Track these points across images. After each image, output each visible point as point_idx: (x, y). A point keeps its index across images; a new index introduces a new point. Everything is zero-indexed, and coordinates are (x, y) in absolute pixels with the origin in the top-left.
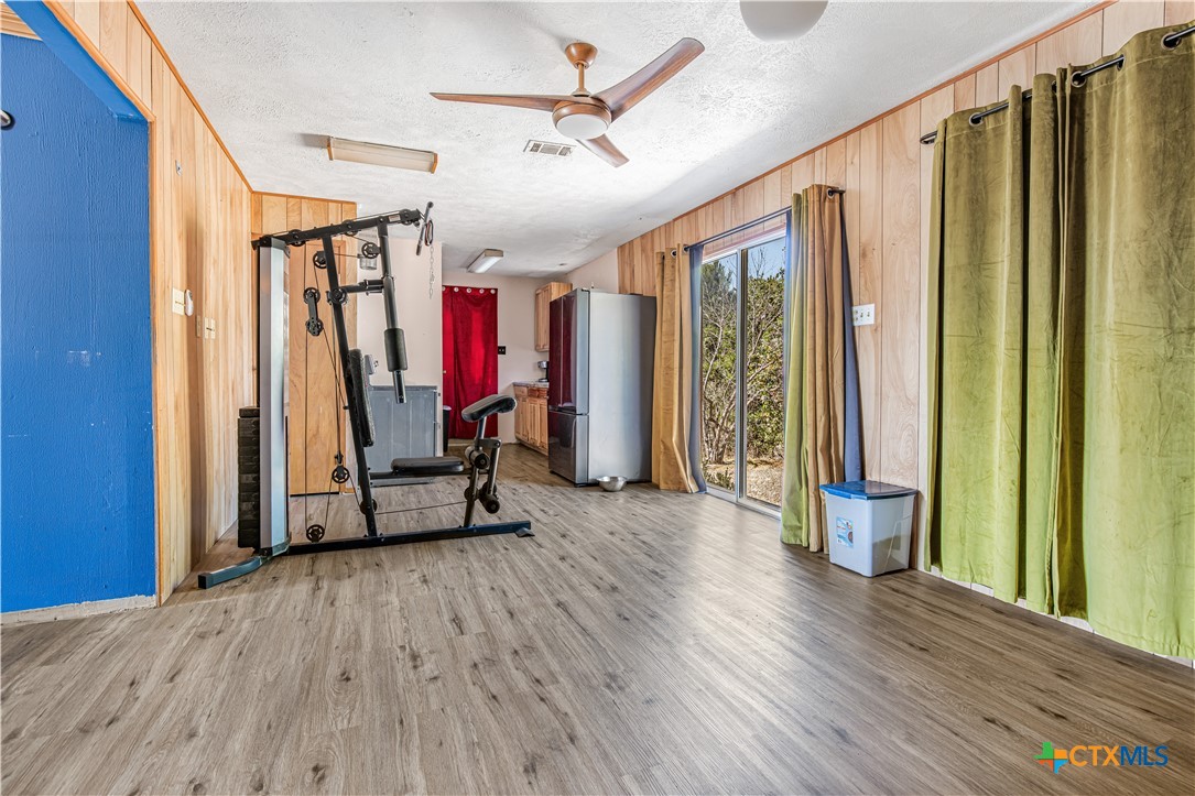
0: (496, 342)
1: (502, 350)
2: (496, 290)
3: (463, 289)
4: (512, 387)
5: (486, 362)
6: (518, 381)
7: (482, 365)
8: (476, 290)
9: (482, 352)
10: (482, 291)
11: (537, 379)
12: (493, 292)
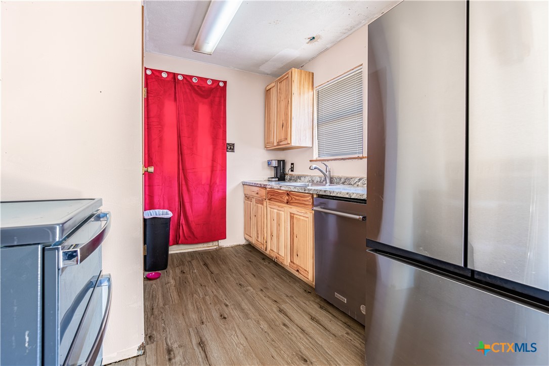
0: (225, 139)
1: (232, 148)
2: (225, 83)
3: (187, 78)
4: (241, 187)
5: (214, 160)
6: (248, 179)
7: (210, 163)
8: (203, 80)
9: (210, 148)
10: (209, 83)
11: (266, 178)
12: (221, 84)
